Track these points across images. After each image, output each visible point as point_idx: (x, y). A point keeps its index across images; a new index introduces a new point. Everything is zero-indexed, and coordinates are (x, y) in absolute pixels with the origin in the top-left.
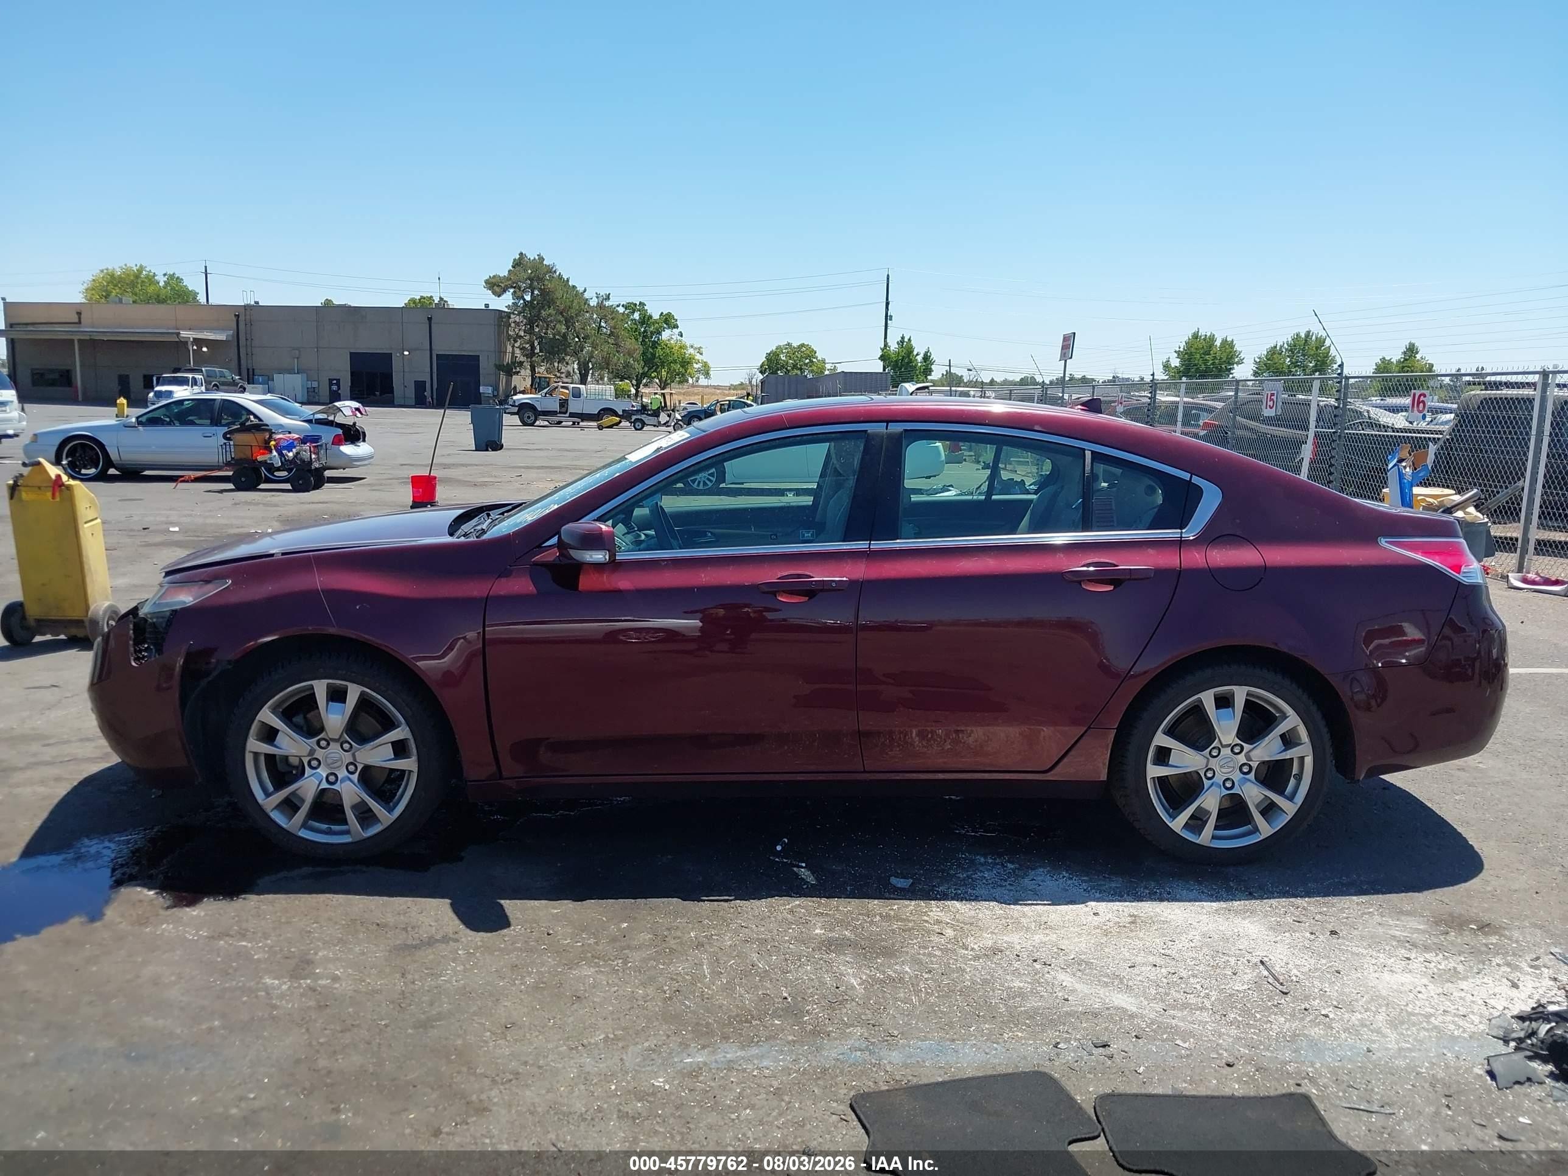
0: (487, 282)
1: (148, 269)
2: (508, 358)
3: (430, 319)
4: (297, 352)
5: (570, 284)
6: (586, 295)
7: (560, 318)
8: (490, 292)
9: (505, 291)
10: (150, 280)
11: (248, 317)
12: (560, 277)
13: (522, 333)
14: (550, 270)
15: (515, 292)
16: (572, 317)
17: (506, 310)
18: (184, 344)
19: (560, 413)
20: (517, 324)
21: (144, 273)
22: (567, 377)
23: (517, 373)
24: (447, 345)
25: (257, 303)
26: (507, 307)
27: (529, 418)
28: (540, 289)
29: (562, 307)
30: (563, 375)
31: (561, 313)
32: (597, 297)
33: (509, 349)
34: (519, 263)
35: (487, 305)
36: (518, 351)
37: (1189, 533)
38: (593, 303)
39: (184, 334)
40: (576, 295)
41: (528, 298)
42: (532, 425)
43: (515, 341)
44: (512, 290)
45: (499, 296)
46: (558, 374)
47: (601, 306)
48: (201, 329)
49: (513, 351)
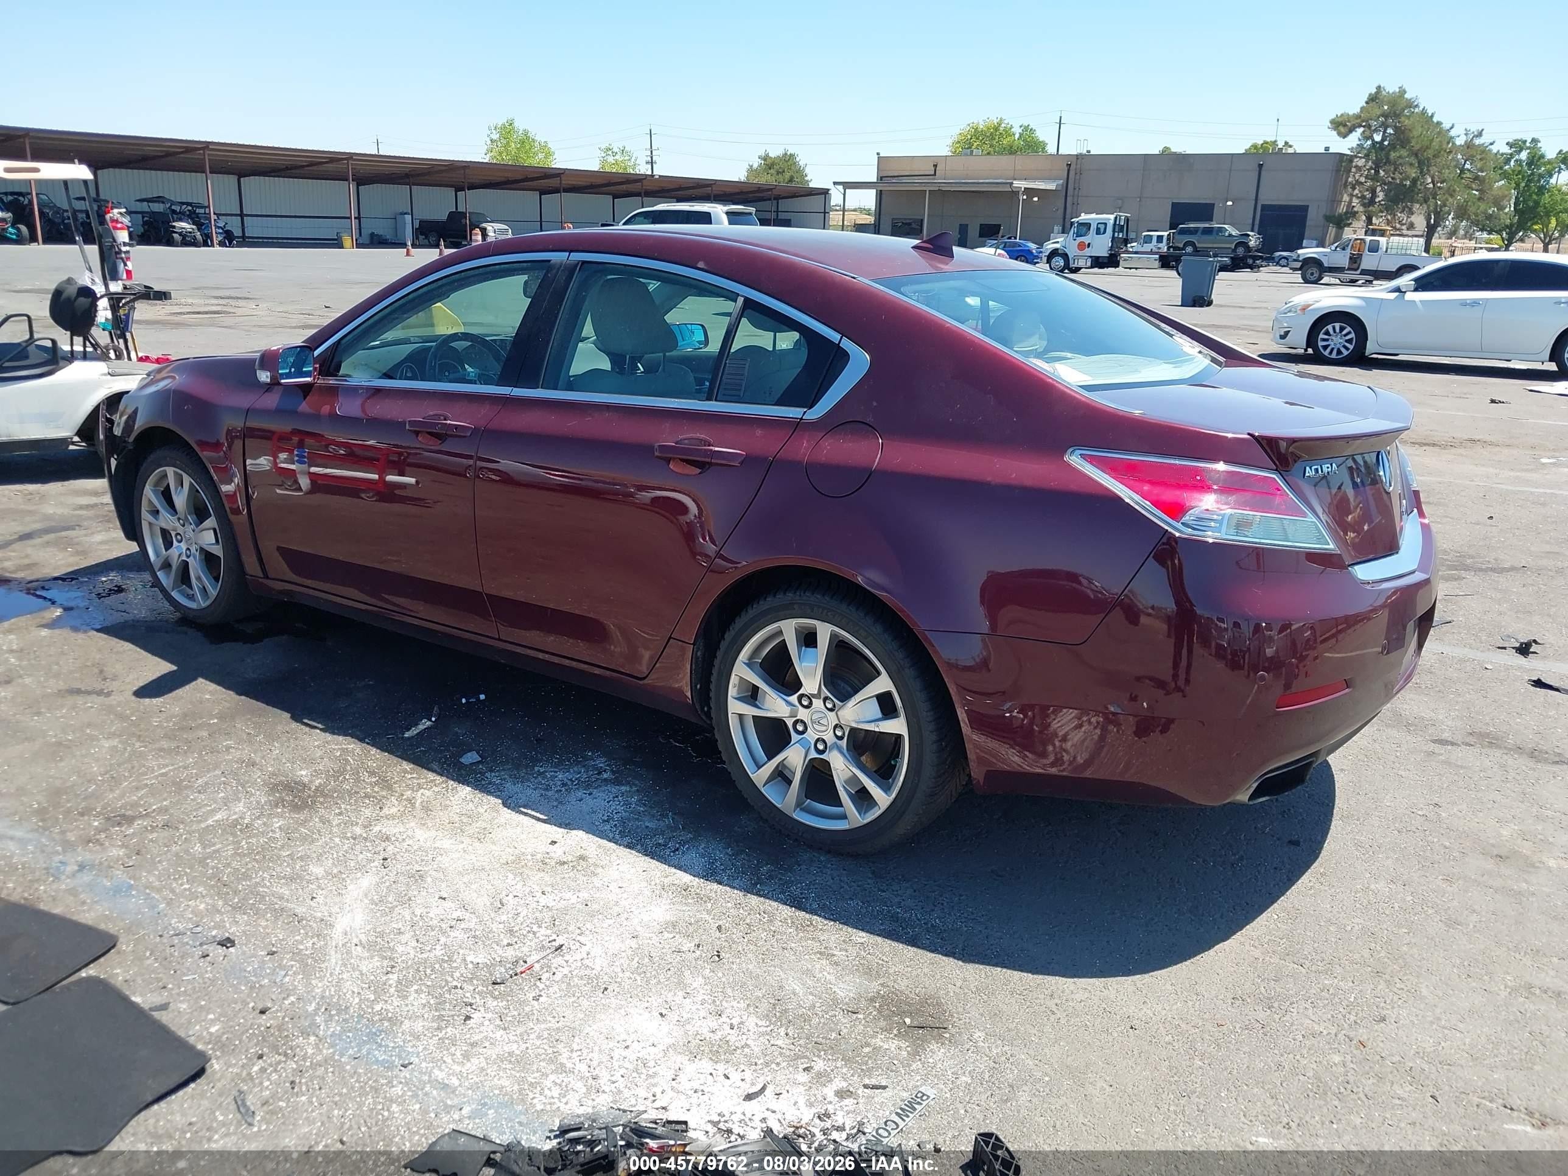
0: (1332, 122)
1: (1006, 122)
2: (1342, 209)
3: (1261, 166)
4: (1120, 201)
5: (1435, 120)
6: (1453, 133)
7: (1413, 160)
8: (1335, 133)
9: (1351, 131)
10: (1007, 132)
11: (1079, 166)
12: (1424, 112)
13: (1363, 180)
14: (1410, 104)
15: (1364, 132)
16: (1428, 159)
17: (1348, 152)
18: (1015, 193)
19: (1349, 269)
20: (1359, 168)
21: (1003, 125)
22: (1408, 229)
23: (1349, 225)
24: (1275, 194)
25: (1089, 152)
26: (1351, 149)
27: (1312, 274)
28: (1396, 128)
29: (1417, 147)
30: (1404, 227)
31: (1416, 155)
32: (1466, 134)
33: (1346, 198)
34: (1374, 99)
35: (1327, 149)
36: (1355, 201)
37: (814, 414)
38: (1460, 141)
39: (1017, 184)
40: (1439, 133)
41: (1378, 138)
42: (1316, 282)
43: (1354, 188)
44: (1362, 129)
45: (1344, 137)
46: (1398, 226)
47: (1469, 145)
48: (1034, 179)
49: (1348, 200)
